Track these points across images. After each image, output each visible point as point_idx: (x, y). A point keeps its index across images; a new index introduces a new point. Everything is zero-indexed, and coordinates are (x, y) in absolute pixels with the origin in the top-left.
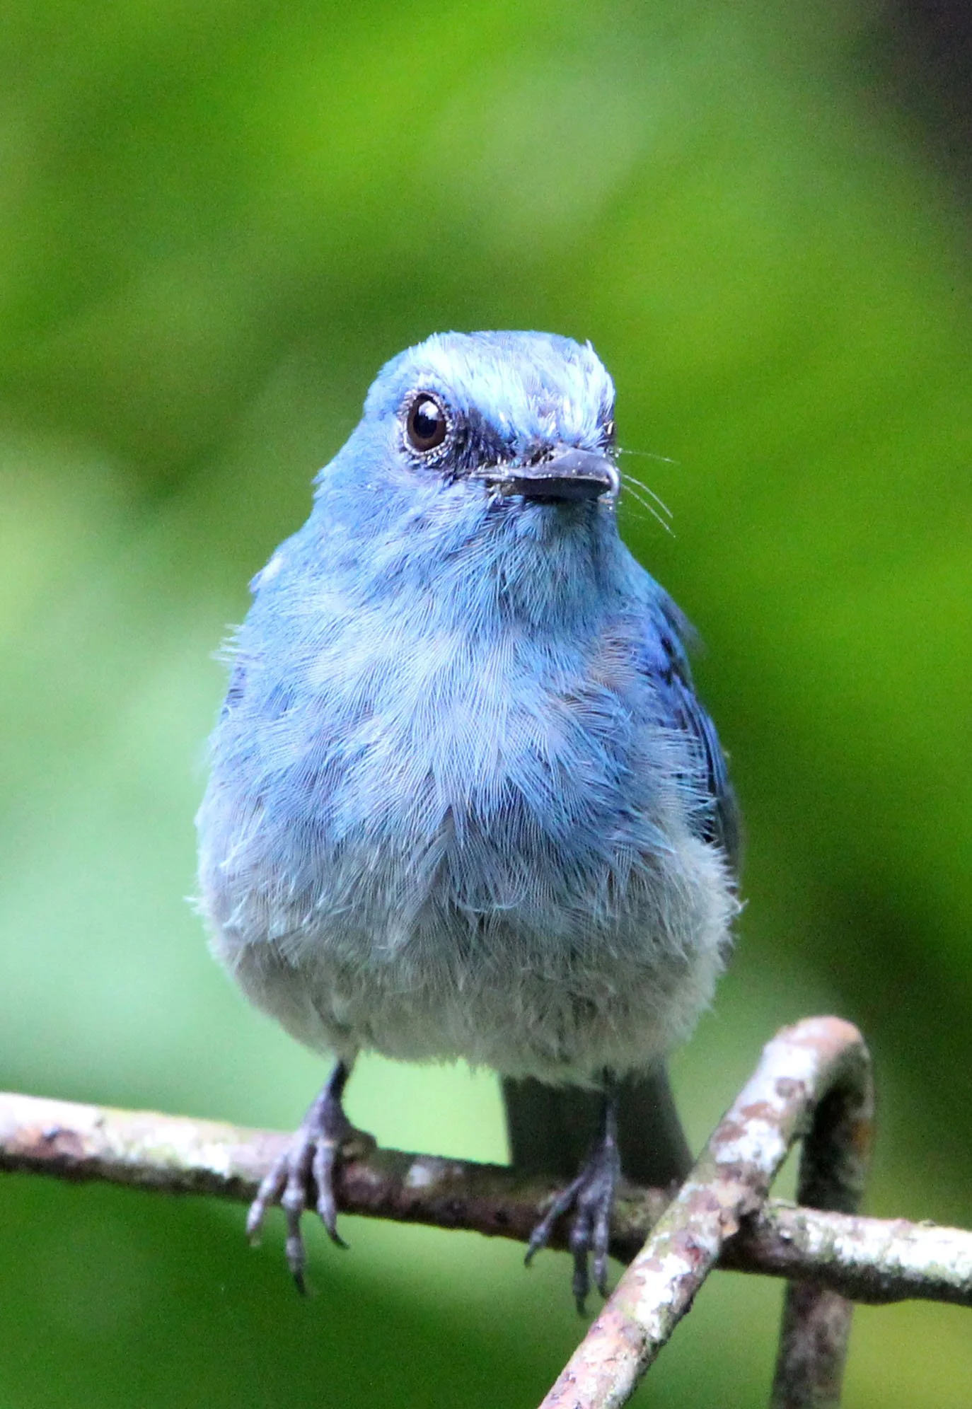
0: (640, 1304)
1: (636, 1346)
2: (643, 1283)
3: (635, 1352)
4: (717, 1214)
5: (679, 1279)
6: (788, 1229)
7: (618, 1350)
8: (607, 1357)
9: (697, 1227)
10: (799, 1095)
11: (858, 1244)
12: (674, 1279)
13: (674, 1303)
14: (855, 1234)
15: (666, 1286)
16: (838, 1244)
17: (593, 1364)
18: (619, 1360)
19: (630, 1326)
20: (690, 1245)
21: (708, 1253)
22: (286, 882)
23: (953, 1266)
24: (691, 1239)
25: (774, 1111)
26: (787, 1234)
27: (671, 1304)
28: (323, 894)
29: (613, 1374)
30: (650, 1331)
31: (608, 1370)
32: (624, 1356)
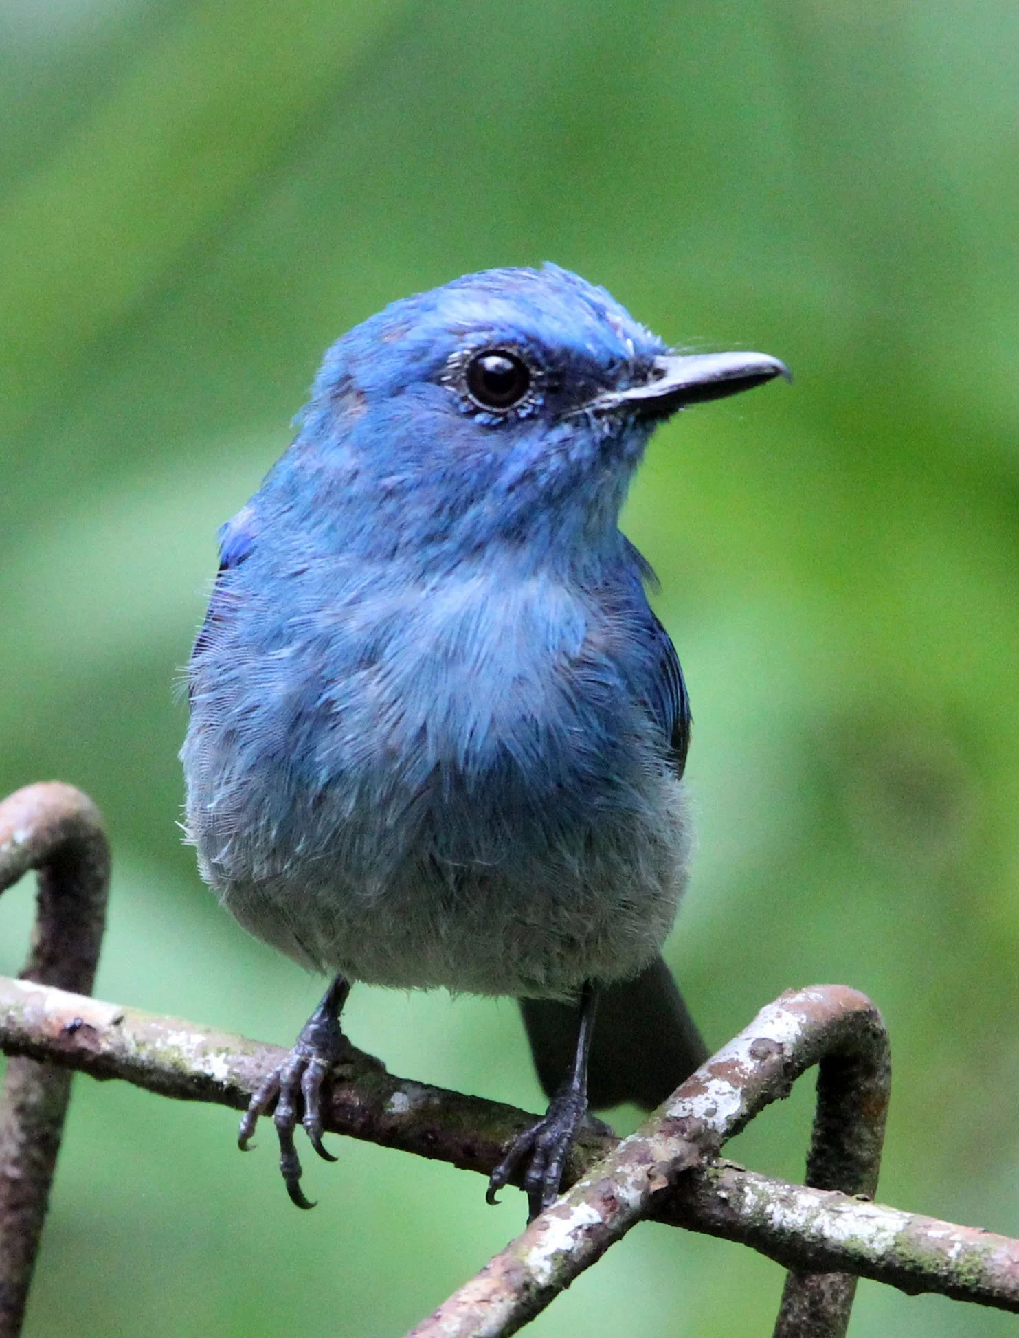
0: (535, 1249)
1: (516, 1291)
2: (545, 1229)
3: (514, 1296)
4: (648, 1166)
5: (586, 1227)
6: (726, 1189)
7: (495, 1291)
8: (479, 1298)
9: (622, 1178)
10: (775, 1057)
11: (788, 1212)
12: (580, 1227)
13: (575, 1251)
14: (787, 1202)
15: (569, 1234)
16: (769, 1208)
17: (464, 1303)
18: (493, 1302)
19: (515, 1270)
20: (607, 1196)
21: (628, 1205)
22: (268, 828)
23: (871, 1241)
24: (610, 1190)
25: (742, 1071)
26: (723, 1195)
27: (569, 1252)
28: (303, 839)
29: (482, 1315)
30: (535, 1277)
31: (477, 1311)
32: (500, 1298)
